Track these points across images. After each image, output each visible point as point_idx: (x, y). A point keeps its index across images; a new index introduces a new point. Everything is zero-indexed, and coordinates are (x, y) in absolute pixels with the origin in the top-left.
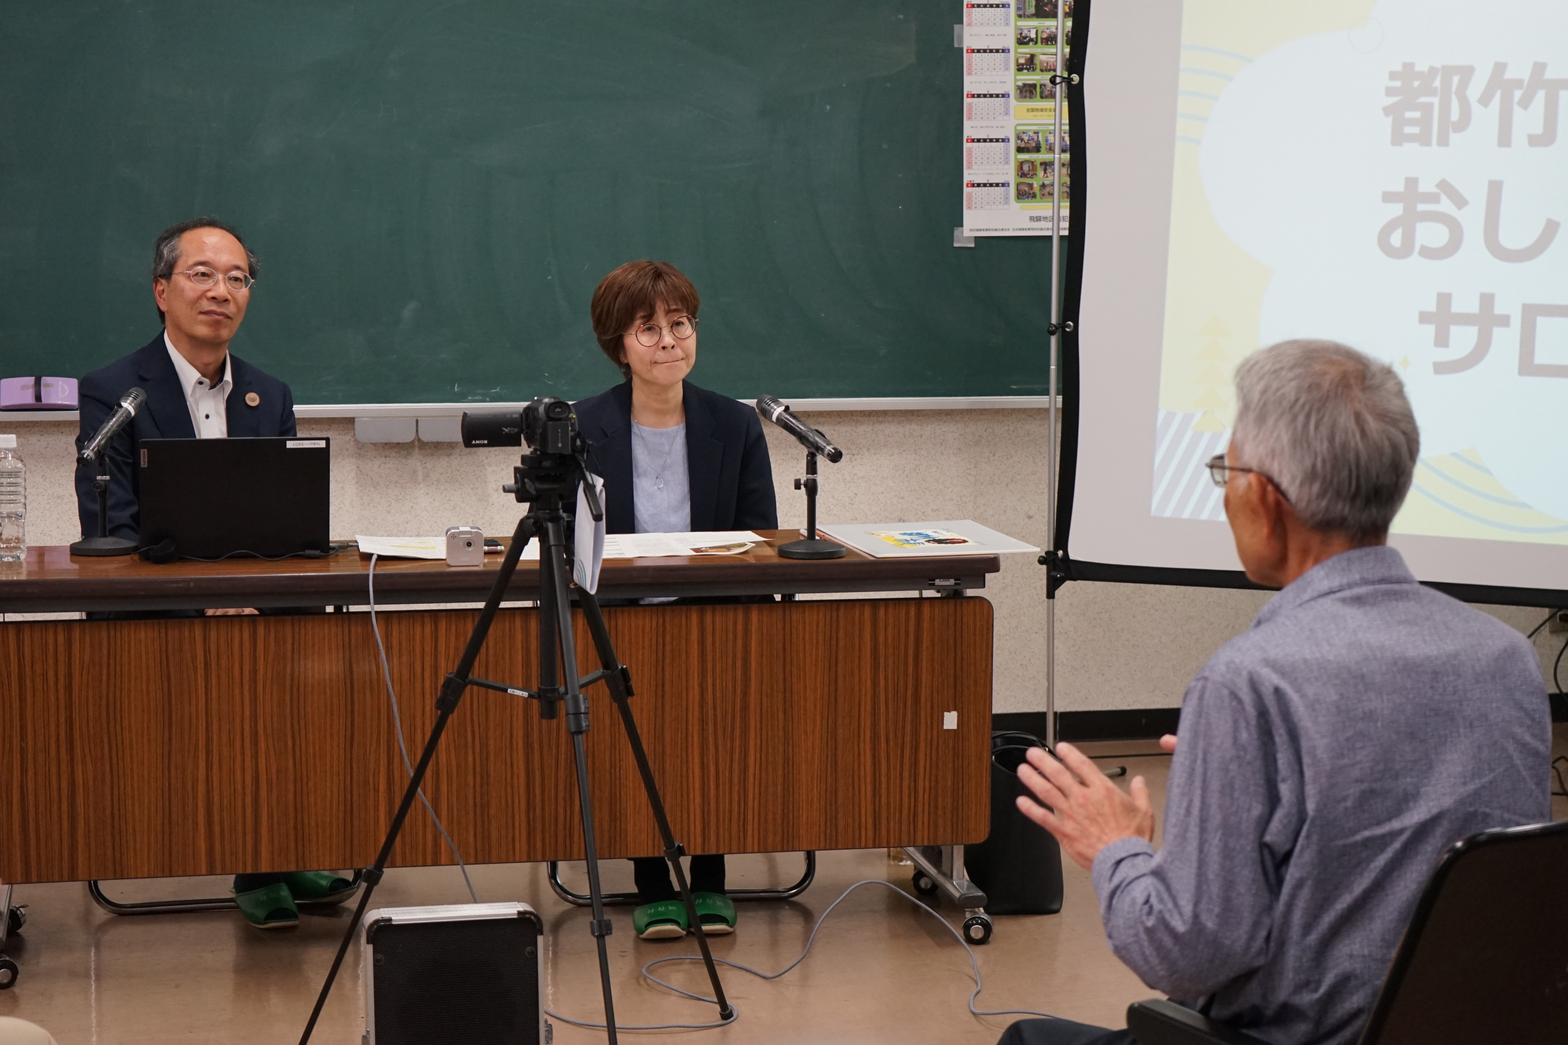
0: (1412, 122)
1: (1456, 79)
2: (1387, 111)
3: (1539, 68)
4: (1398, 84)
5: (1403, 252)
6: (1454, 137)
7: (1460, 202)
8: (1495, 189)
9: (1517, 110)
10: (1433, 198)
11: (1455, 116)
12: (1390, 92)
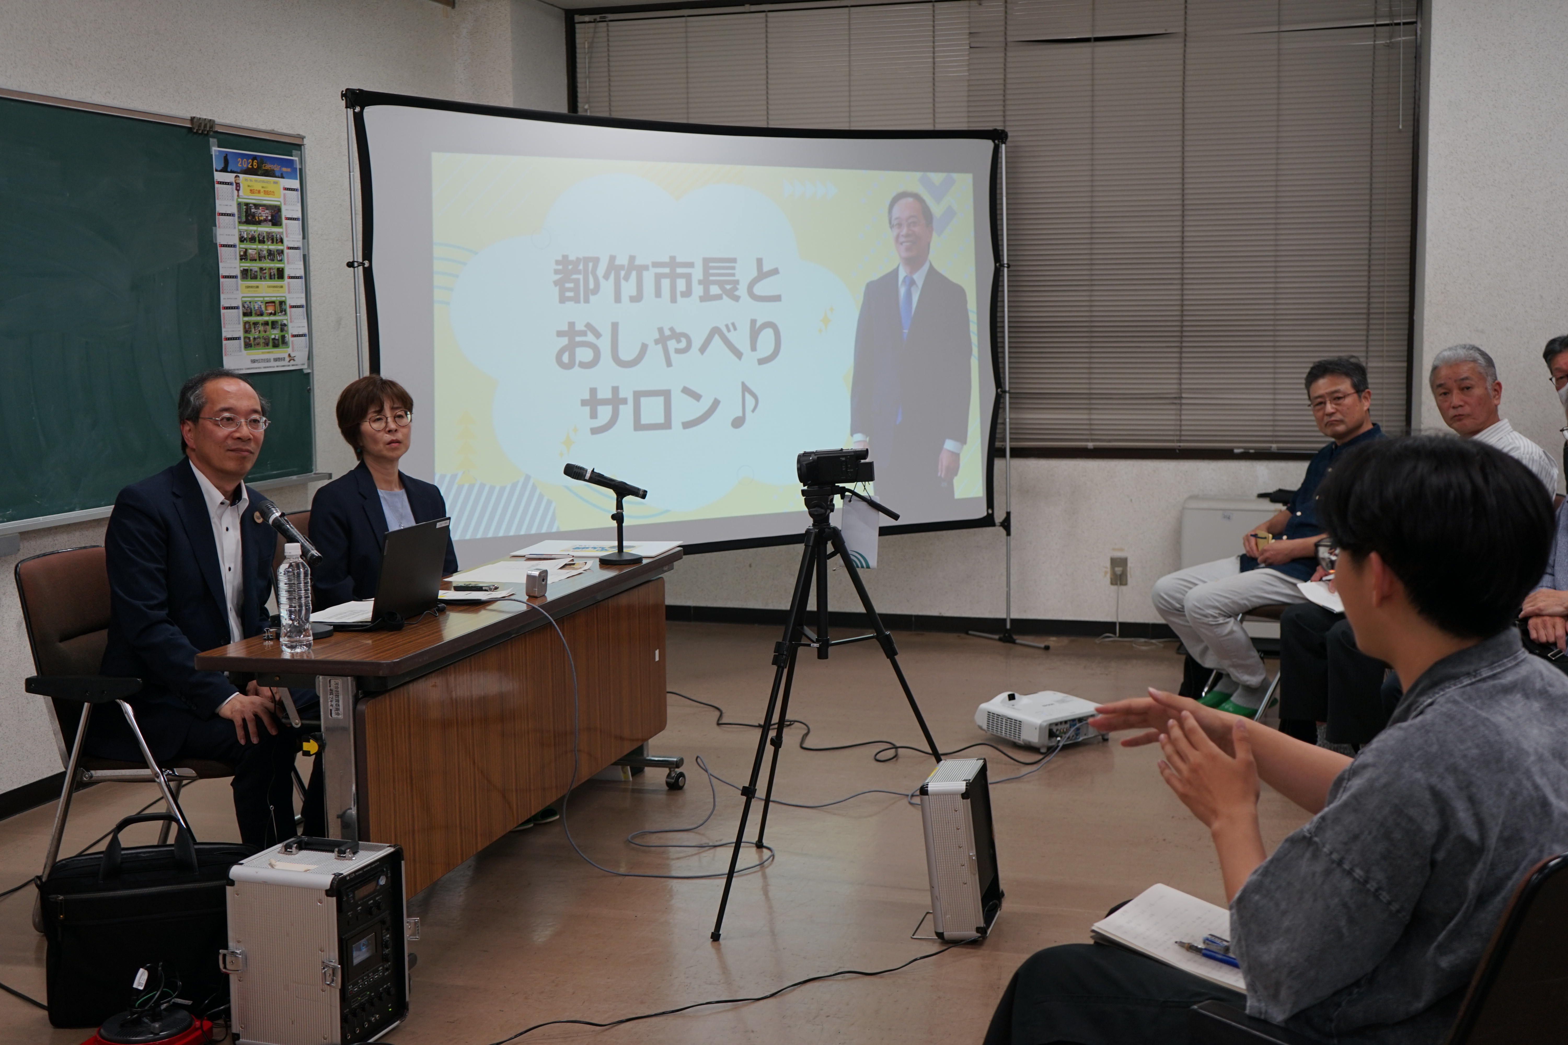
0: (570, 290)
1: (591, 265)
2: (556, 283)
3: (632, 259)
4: (560, 267)
5: (569, 366)
6: (592, 298)
7: (598, 335)
8: (615, 327)
9: (623, 282)
10: (584, 334)
11: (592, 285)
12: (556, 272)
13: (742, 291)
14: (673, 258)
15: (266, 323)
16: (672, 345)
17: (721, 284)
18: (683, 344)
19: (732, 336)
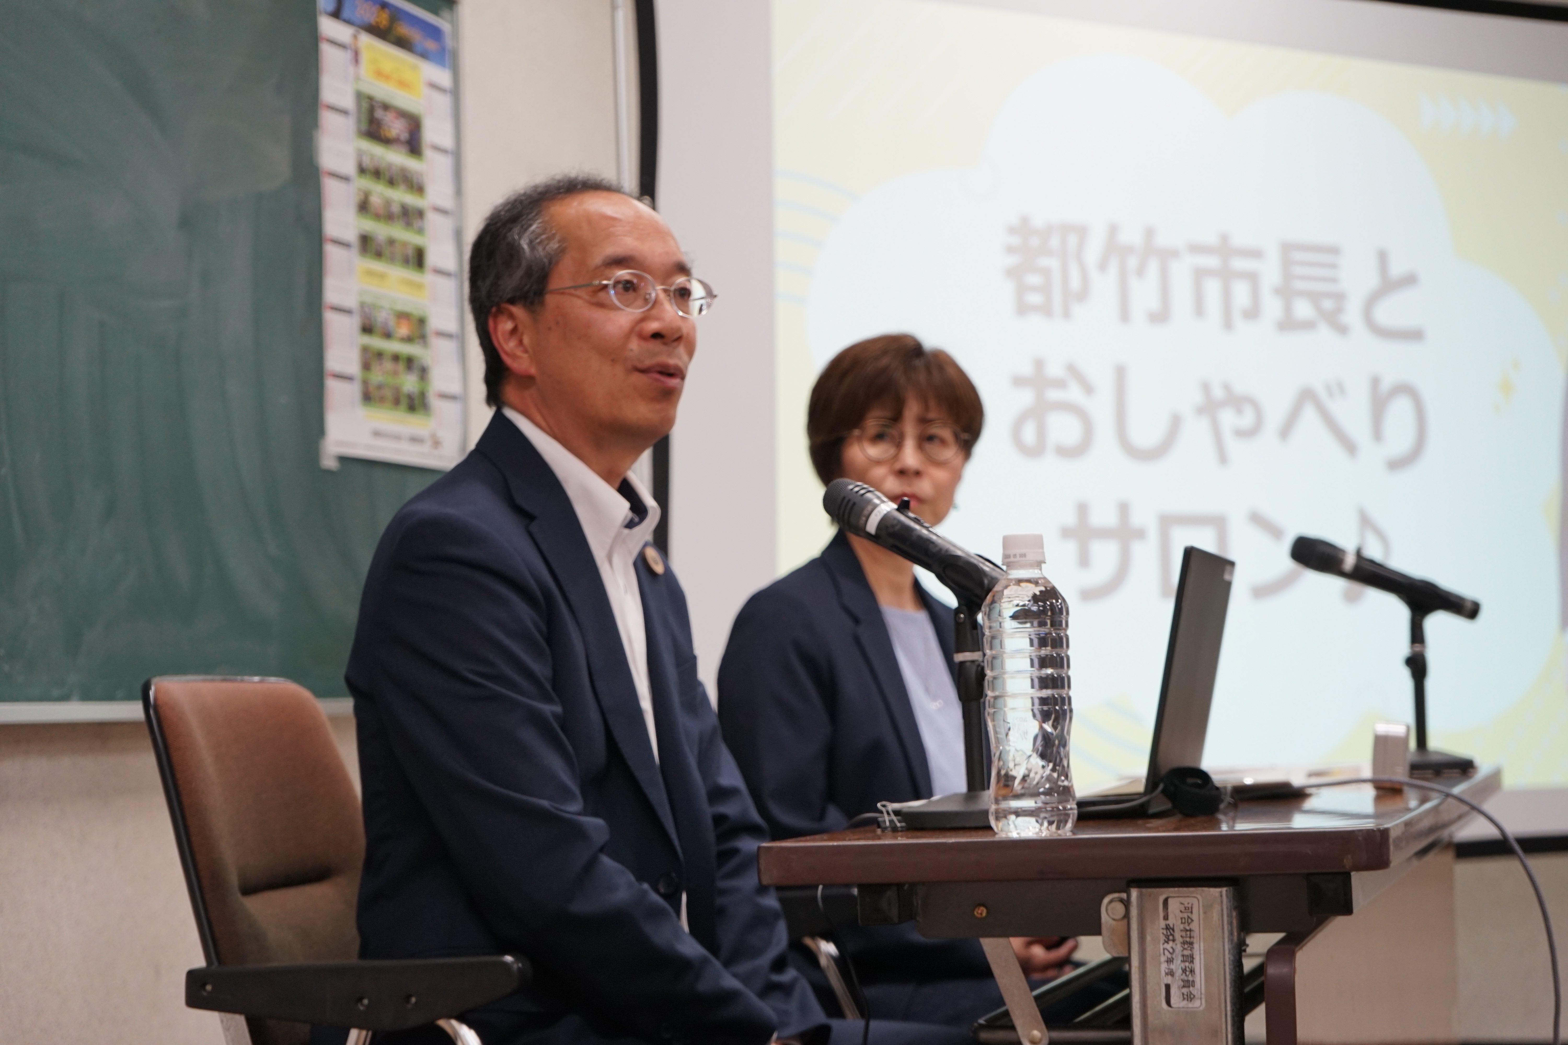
0: (1034, 289)
1: (1072, 240)
2: (1009, 273)
3: (1150, 233)
4: (1016, 240)
5: (1035, 451)
6: (1076, 308)
7: (1088, 388)
8: (1121, 373)
9: (1134, 281)
10: (1060, 384)
11: (1075, 283)
12: (1010, 250)
13: (1352, 315)
14: (1224, 239)
15: (396, 358)
16: (1228, 419)
17: (1315, 298)
18: (1247, 420)
19: (1337, 408)
